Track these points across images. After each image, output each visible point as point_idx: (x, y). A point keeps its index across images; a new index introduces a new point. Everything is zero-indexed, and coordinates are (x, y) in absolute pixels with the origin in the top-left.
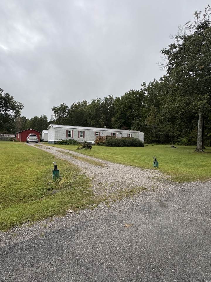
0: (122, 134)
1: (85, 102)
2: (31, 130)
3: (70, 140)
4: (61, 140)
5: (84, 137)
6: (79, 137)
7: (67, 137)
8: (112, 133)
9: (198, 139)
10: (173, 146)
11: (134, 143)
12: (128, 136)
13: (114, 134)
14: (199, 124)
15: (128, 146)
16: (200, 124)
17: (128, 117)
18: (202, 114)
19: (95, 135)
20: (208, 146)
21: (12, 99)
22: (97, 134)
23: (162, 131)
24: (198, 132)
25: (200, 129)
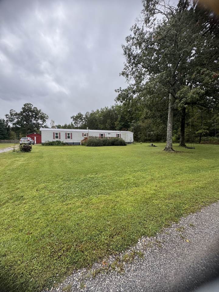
0: (111, 134)
1: (98, 110)
2: (35, 133)
3: (57, 141)
4: (48, 141)
5: (71, 139)
6: (66, 139)
7: (54, 138)
8: (100, 134)
9: (167, 136)
10: (152, 145)
11: (116, 143)
12: (117, 136)
13: (102, 135)
14: (168, 118)
15: (108, 145)
16: (170, 118)
17: (127, 120)
18: (172, 107)
19: (83, 136)
20: (197, 143)
21: (40, 111)
22: (84, 135)
23: (153, 131)
24: (168, 127)
25: (170, 124)
